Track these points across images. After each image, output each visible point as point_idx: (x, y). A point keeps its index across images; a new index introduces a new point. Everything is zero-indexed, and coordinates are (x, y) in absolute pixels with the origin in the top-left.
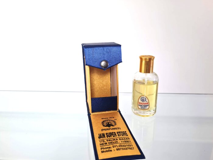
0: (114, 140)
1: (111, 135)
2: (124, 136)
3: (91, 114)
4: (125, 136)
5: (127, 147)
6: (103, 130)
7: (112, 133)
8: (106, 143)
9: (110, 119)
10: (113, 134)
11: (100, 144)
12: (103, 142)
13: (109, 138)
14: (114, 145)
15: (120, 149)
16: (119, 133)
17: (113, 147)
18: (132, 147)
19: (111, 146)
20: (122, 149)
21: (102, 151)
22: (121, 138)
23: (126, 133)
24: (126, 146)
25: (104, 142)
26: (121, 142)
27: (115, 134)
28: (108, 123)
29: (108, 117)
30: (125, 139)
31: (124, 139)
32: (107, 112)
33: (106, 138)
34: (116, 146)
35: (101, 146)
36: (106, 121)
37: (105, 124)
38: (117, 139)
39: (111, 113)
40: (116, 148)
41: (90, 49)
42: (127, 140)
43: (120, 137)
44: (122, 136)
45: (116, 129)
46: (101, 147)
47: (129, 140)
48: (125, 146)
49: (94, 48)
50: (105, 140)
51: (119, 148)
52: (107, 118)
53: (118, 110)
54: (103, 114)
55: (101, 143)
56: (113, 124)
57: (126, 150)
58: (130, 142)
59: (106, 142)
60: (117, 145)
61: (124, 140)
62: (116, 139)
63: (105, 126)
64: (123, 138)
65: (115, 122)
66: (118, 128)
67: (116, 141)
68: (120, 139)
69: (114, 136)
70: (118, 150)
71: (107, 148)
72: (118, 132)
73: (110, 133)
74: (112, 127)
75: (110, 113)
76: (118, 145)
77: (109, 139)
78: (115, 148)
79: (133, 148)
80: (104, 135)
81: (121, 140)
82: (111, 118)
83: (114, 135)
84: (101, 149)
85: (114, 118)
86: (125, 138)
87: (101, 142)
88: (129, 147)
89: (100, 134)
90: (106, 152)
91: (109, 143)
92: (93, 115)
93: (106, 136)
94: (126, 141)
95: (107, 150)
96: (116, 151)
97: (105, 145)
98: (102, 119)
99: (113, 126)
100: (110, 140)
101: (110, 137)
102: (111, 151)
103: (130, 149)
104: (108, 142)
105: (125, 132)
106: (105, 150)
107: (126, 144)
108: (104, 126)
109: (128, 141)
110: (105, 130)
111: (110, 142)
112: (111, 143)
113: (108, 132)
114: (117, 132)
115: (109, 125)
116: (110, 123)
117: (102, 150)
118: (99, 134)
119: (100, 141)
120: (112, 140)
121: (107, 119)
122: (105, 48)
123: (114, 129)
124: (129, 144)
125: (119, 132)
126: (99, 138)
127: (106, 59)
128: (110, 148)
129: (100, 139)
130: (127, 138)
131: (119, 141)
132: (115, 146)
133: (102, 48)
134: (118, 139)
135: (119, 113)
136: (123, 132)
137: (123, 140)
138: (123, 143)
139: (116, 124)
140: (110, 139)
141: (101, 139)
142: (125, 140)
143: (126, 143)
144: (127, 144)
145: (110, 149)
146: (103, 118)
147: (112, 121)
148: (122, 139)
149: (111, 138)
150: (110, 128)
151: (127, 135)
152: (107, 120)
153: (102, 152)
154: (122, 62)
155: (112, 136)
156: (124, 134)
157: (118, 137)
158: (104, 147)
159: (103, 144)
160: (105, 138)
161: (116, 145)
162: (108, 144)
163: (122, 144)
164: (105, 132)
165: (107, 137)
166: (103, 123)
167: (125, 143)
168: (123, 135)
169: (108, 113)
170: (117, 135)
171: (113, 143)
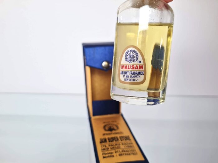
0: (117, 144)
1: (113, 140)
3: (92, 118)
4: (128, 141)
5: (130, 152)
6: (104, 135)
7: (115, 137)
8: (108, 149)
9: (112, 123)
11: (102, 149)
13: (111, 143)
14: (116, 150)
16: (122, 138)
17: (116, 152)
18: (135, 152)
19: (113, 151)
20: (124, 154)
23: (129, 138)
25: (105, 147)
32: (109, 116)
33: (108, 143)
34: (119, 151)
37: (107, 128)
38: (119, 144)
41: (91, 49)
43: (123, 141)
45: (119, 133)
46: (103, 152)
47: (132, 145)
48: (128, 151)
49: (96, 48)
50: (107, 146)
51: (122, 153)
52: (109, 122)
53: (120, 114)
56: (115, 128)
57: (129, 156)
63: (107, 130)
64: (125, 143)
65: (117, 126)
66: (121, 133)
67: (118, 146)
68: (123, 144)
71: (109, 153)
72: (121, 136)
73: (113, 138)
74: (114, 132)
78: (118, 154)
79: (136, 154)
80: (105, 139)
83: (116, 140)
84: (103, 154)
85: (116, 121)
87: (103, 146)
88: (132, 152)
89: (102, 139)
90: (108, 158)
93: (108, 140)
95: (109, 155)
96: (118, 157)
98: (104, 122)
99: (115, 130)
100: (111, 145)
103: (133, 154)
105: (128, 136)
106: (106, 155)
108: (105, 130)
110: (107, 134)
111: (112, 147)
113: (110, 136)
115: (111, 129)
116: (112, 127)
118: (100, 139)
119: (101, 146)
120: (114, 145)
122: (107, 48)
123: (116, 133)
124: (132, 149)
128: (112, 153)
129: (102, 144)
130: (130, 142)
131: (122, 146)
133: (103, 48)
134: (121, 144)
136: (126, 136)
139: (118, 128)
144: (130, 149)
145: (112, 155)
147: (114, 125)
149: (113, 142)
151: (130, 140)
153: (104, 157)
157: (120, 141)
158: (106, 152)
159: (104, 149)
160: (106, 143)
162: (110, 149)
163: (125, 149)
164: (107, 137)
167: (128, 148)
168: (126, 140)
170: (119, 139)
171: (116, 148)
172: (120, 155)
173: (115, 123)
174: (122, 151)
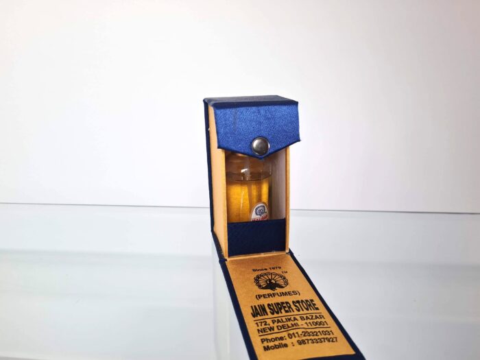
0: (290, 320)
1: (281, 309)
2: (310, 311)
3: (226, 260)
4: (313, 311)
5: (320, 337)
6: (259, 297)
7: (283, 303)
8: (272, 329)
9: (272, 271)
10: (285, 307)
11: (258, 330)
12: (263, 326)
13: (276, 315)
14: (291, 332)
15: (306, 341)
16: (297, 304)
17: (290, 336)
18: (332, 336)
19: (285, 334)
20: (310, 342)
21: (264, 347)
22: (305, 316)
23: (314, 305)
24: (319, 334)
25: (265, 325)
26: (305, 326)
27: (290, 307)
28: (270, 280)
29: (266, 266)
30: (314, 317)
31: (310, 317)
32: (263, 255)
33: (270, 315)
35: (261, 334)
36: (263, 276)
37: (262, 283)
38: (295, 319)
39: (273, 257)
40: (297, 339)
41: (228, 111)
42: (319, 320)
43: (301, 312)
44: (306, 311)
45: (289, 293)
46: (262, 337)
47: (323, 320)
48: (316, 335)
49: (238, 109)
50: (269, 321)
51: (304, 338)
52: (266, 269)
53: (287, 251)
54: (254, 258)
55: (260, 328)
56: (281, 282)
57: (319, 344)
58: (326, 326)
59: (272, 325)
60: (297, 333)
61: (311, 321)
62: (292, 319)
63: (263, 288)
64: (308, 315)
65: (285, 278)
66: (295, 293)
67: (293, 323)
68: (302, 318)
69: (286, 312)
70: (303, 345)
71: (276, 339)
72: (295, 300)
73: (278, 304)
74: (278, 290)
75: (270, 257)
76: (300, 331)
77: (276, 319)
78: (294, 340)
79: (335, 340)
80: (262, 308)
81: (306, 321)
82: (274, 268)
83: (287, 309)
84: (263, 342)
85: (280, 268)
86: (314, 315)
87: (259, 324)
88: (325, 337)
89: (255, 306)
90: (276, 350)
91: (277, 327)
92: (232, 261)
93: (268, 310)
94: (316, 323)
95: (277, 343)
96: (298, 346)
97: (269, 332)
98: (254, 270)
100: (278, 321)
101: (278, 313)
102: (286, 345)
103: (329, 341)
104: (276, 324)
105: (312, 301)
106: (271, 344)
107: (317, 330)
108: (260, 286)
109: (320, 323)
110: (264, 296)
111: (280, 324)
112: (283, 327)
113: (273, 300)
114: (293, 302)
115: (271, 285)
116: (273, 281)
117: (266, 344)
118: (252, 307)
119: (257, 323)
120: (284, 320)
121: (265, 272)
122: (263, 109)
123: (285, 294)
124: (325, 330)
125: (298, 302)
126: (254, 316)
127: (263, 133)
128: (281, 338)
129: (256, 318)
130: (318, 315)
131: (300, 322)
132: (293, 334)
133: (254, 109)
134: (298, 317)
135: (289, 257)
136: (307, 301)
137: (309, 321)
138: (310, 327)
139: (286, 283)
140: (280, 319)
141: (259, 318)
142: (315, 321)
143: (317, 326)
144: (321, 330)
145: (284, 342)
146: (255, 268)
147: (277, 277)
148: (307, 318)
149: (280, 315)
150: (276, 292)
151: (317, 309)
152: (266, 274)
153: (266, 349)
154: (299, 140)
155: (283, 311)
156: (310, 305)
157: (296, 312)
158: (269, 337)
159: (264, 330)
160: (266, 317)
161: (295, 331)
162: (276, 330)
163: (309, 331)
164: (265, 302)
165: (273, 314)
166: (257, 279)
167: (314, 327)
168: (307, 309)
169: (265, 258)
170: (294, 308)
171: (289, 327)
172: (301, 343)
173: (278, 271)
174: (304, 336)
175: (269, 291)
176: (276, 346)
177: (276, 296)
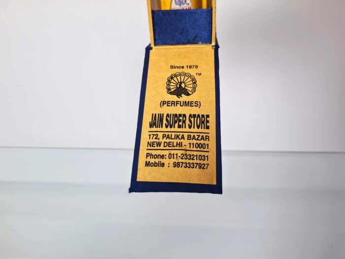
0: (178, 137)
1: (176, 122)
2: (200, 130)
3: (152, 48)
4: (203, 130)
5: (195, 161)
6: (163, 103)
7: (180, 115)
8: (159, 144)
9: (188, 71)
10: (180, 121)
11: (148, 143)
12: (154, 140)
13: (169, 129)
14: (173, 152)
15: (181, 164)
16: (192, 119)
17: (171, 156)
18: (205, 162)
19: (166, 153)
20: (184, 165)
21: (146, 162)
22: (192, 135)
23: (208, 122)
24: (195, 158)
25: (156, 138)
26: (188, 147)
27: (184, 121)
28: (181, 83)
29: (185, 62)
30: (200, 138)
31: (197, 137)
33: (164, 128)
34: (175, 156)
35: (149, 148)
37: (173, 88)
38: (183, 137)
40: (175, 160)
42: (202, 142)
43: (192, 130)
44: (196, 129)
45: (191, 104)
46: (148, 151)
47: (206, 142)
48: (193, 159)
50: (160, 135)
51: (180, 161)
52: (183, 67)
53: (213, 43)
54: (178, 50)
55: (151, 140)
56: (190, 88)
58: (206, 149)
59: (161, 140)
60: (177, 154)
61: (195, 142)
62: (180, 137)
63: (171, 93)
64: (196, 134)
65: (195, 83)
66: (197, 104)
67: (179, 141)
68: (189, 137)
69: (179, 126)
70: (176, 168)
71: (157, 156)
72: (192, 114)
73: (176, 115)
74: (184, 98)
75: (194, 50)
76: (180, 153)
77: (167, 134)
78: (172, 161)
79: (206, 166)
80: (161, 117)
81: (190, 141)
82: (190, 67)
83: (181, 123)
84: (147, 157)
85: (197, 67)
86: (201, 135)
87: (152, 136)
88: (199, 162)
89: (156, 114)
90: (154, 167)
91: (165, 142)
93: (165, 122)
94: (199, 145)
95: (157, 160)
97: (156, 148)
98: (172, 67)
99: (188, 94)
100: (168, 137)
101: (171, 127)
103: (200, 167)
104: (165, 140)
105: (208, 116)
106: (152, 161)
107: (195, 153)
109: (202, 146)
110: (168, 103)
111: (168, 140)
112: (169, 144)
113: (173, 110)
114: (190, 116)
115: (180, 91)
116: (183, 85)
117: (149, 159)
118: (153, 114)
119: (150, 135)
120: (173, 136)
121: (180, 70)
123: (186, 104)
124: (202, 154)
125: (194, 116)
126: (150, 126)
128: (162, 157)
129: (151, 129)
130: (204, 135)
132: (174, 154)
134: (186, 135)
135: (213, 52)
136: (203, 116)
137: (193, 141)
138: (192, 149)
139: (194, 90)
140: (170, 134)
141: (154, 129)
142: (199, 142)
143: (198, 149)
144: (199, 154)
145: (163, 161)
146: (173, 64)
147: (189, 79)
148: (194, 138)
149: (173, 129)
150: (180, 99)
151: (208, 128)
152: (180, 75)
155: (176, 125)
156: (203, 122)
157: (187, 129)
158: (154, 153)
159: (153, 144)
160: (160, 129)
161: (176, 152)
162: (162, 146)
163: (188, 153)
164: (166, 111)
165: (167, 127)
167: (195, 149)
168: (198, 127)
170: (187, 122)
171: (173, 146)
172: (176, 165)
173: (193, 72)
174: (182, 158)
175: (174, 98)
176: (155, 163)
177: (178, 105)
